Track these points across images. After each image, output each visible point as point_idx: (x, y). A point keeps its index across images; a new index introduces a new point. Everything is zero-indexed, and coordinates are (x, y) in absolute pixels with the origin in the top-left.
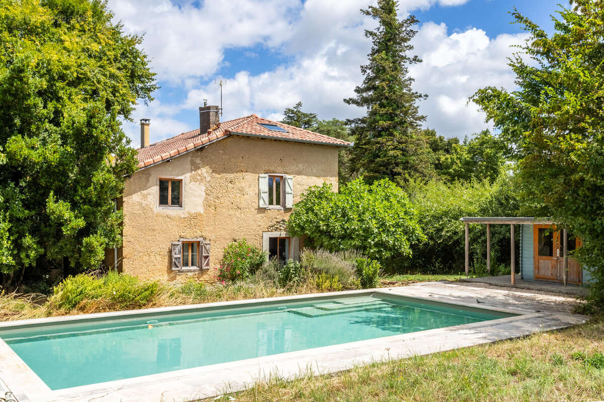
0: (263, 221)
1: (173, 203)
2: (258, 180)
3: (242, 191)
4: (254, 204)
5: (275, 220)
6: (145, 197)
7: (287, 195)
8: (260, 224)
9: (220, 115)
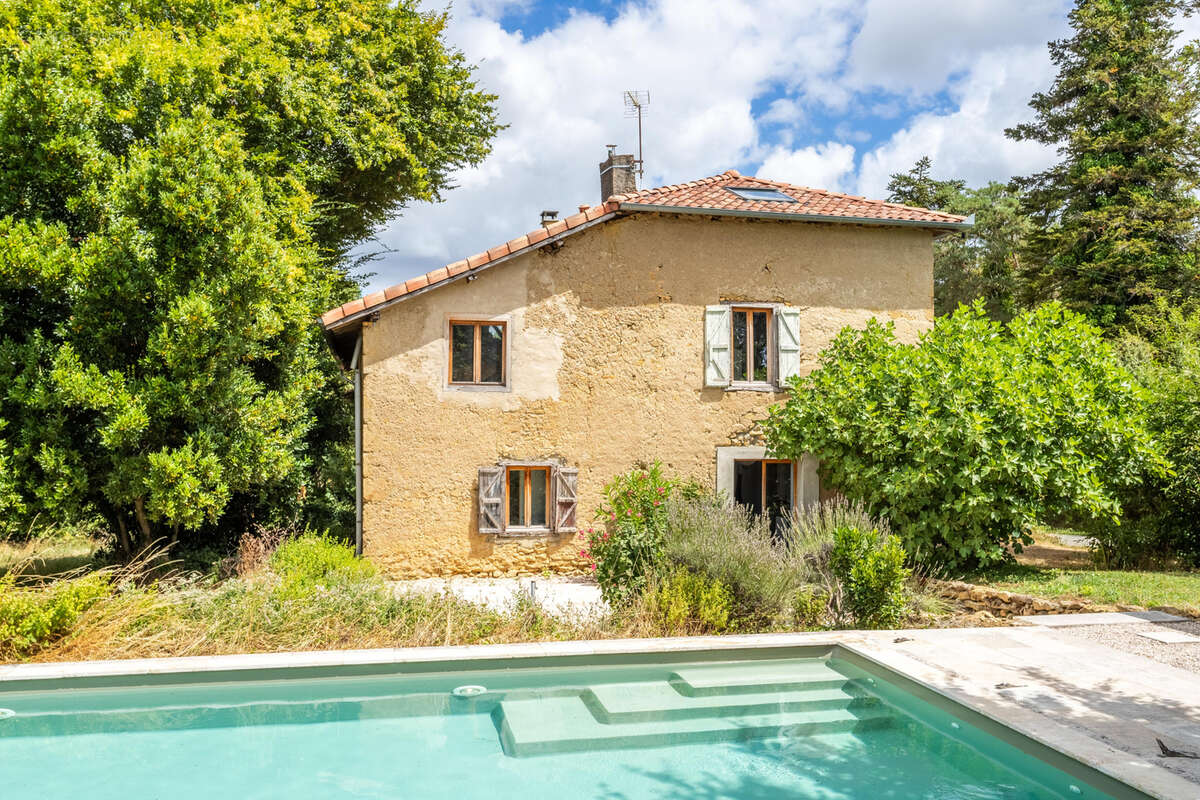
0: (716, 419)
1: (486, 378)
2: (704, 320)
3: (658, 346)
4: (690, 378)
5: (751, 417)
6: (416, 364)
7: (782, 356)
8: (708, 426)
9: (637, 175)
